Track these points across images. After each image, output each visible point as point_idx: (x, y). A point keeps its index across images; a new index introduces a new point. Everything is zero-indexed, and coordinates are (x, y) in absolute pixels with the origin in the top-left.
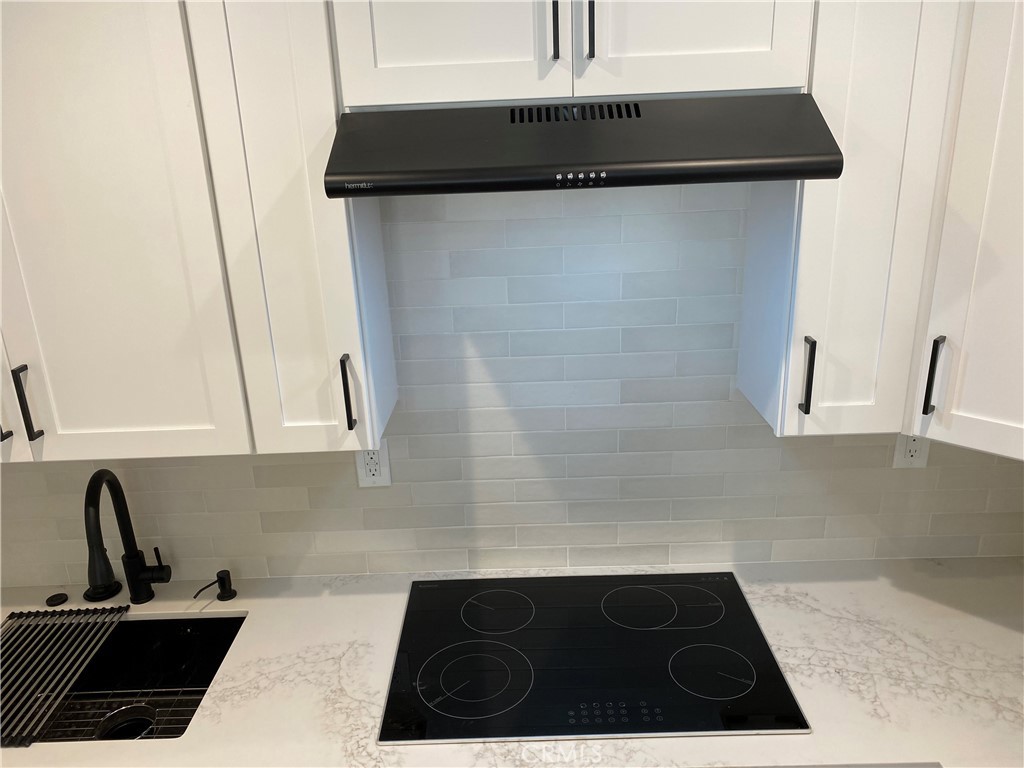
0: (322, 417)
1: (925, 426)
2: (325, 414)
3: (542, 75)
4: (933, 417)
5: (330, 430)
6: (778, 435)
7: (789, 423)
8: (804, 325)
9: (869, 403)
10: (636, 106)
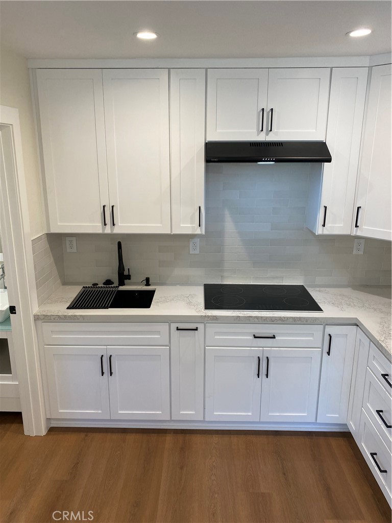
0: (191, 224)
1: (356, 231)
2: (192, 222)
3: (258, 135)
4: (359, 229)
5: (193, 228)
6: (317, 234)
7: (320, 231)
8: (323, 203)
9: (342, 225)
10: (282, 143)
